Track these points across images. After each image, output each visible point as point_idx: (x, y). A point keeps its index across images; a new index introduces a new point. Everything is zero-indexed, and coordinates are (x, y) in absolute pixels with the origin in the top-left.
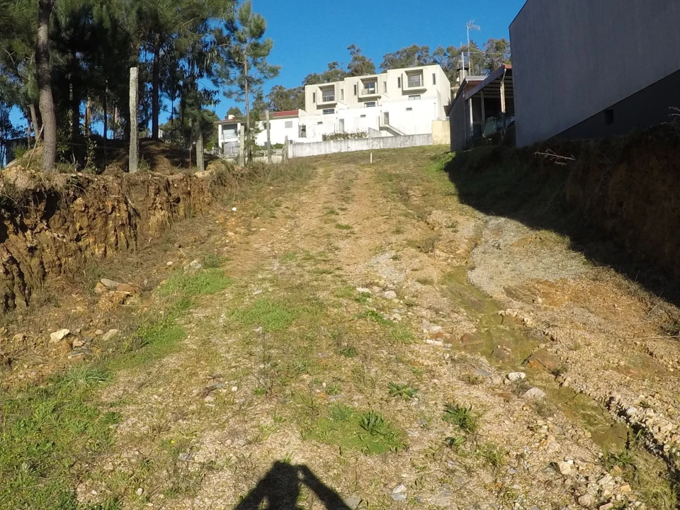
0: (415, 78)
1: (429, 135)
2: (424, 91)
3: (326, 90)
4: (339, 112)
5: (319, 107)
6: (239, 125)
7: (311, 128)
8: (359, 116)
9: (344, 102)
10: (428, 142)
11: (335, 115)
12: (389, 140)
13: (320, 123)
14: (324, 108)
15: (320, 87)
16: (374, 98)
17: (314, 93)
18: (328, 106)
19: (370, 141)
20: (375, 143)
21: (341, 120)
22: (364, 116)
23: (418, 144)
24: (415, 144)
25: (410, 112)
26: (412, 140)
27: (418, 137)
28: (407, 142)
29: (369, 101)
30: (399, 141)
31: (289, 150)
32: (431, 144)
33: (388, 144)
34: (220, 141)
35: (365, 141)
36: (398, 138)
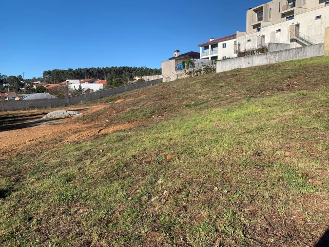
3: (259, 11)
4: (262, 29)
5: (254, 27)
6: (210, 46)
7: (244, 45)
8: (275, 31)
9: (271, 20)
10: (319, 52)
11: (258, 33)
12: (284, 53)
13: (249, 40)
14: (257, 27)
15: (254, 10)
16: (292, 12)
17: (251, 16)
18: (259, 25)
19: (269, 55)
20: (272, 57)
21: (263, 36)
22: (279, 30)
23: (309, 56)
24: (306, 56)
25: (319, 20)
26: (304, 52)
27: (310, 48)
28: (298, 54)
29: (289, 15)
30: (292, 54)
31: (217, 66)
32: (322, 55)
33: (282, 58)
34: (201, 57)
35: (265, 56)
36: (291, 51)
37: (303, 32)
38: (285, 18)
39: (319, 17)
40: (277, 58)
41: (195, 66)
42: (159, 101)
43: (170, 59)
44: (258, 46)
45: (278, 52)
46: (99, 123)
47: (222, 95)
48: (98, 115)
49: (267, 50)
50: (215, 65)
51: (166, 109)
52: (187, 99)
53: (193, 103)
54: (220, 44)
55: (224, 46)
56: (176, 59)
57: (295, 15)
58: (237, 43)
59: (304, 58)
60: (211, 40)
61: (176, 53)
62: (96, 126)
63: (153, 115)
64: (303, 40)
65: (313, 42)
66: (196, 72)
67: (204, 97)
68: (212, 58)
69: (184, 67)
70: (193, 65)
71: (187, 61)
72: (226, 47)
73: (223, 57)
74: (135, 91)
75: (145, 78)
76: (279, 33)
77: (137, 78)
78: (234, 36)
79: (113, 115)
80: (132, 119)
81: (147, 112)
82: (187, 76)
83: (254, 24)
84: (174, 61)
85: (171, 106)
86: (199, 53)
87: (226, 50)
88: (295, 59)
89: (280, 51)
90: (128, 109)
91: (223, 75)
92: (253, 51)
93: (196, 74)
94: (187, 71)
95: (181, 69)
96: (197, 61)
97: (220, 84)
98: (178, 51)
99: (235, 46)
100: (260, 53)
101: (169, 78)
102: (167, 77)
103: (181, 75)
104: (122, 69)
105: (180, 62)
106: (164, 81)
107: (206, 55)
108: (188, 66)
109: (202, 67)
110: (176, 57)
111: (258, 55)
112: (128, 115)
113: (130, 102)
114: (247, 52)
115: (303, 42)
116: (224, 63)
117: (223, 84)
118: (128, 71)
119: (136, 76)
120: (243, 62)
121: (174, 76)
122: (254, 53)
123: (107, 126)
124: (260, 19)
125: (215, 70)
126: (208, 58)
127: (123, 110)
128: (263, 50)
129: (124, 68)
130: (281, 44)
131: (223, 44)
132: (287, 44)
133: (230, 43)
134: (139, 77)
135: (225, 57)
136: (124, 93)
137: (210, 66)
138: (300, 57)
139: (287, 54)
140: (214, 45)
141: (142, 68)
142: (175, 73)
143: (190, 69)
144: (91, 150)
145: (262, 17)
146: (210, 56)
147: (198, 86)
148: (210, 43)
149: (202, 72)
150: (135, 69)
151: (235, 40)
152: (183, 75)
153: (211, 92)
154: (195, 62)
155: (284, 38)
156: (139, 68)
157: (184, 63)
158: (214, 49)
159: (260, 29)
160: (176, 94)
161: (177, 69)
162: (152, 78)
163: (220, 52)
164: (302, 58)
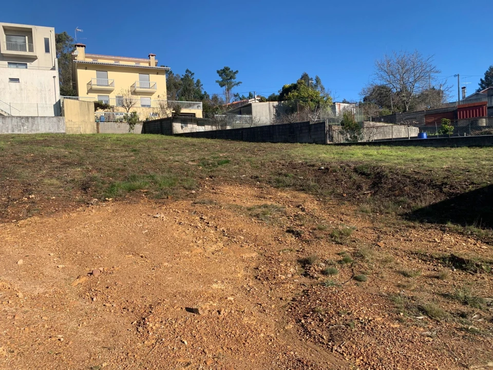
0: (18, 40)
2: (31, 58)
23: (42, 130)
24: (37, 130)
25: (15, 84)
27: (42, 121)
28: (23, 125)
32: (63, 131)
39: (15, 80)
59: (33, 132)
164: (30, 133)
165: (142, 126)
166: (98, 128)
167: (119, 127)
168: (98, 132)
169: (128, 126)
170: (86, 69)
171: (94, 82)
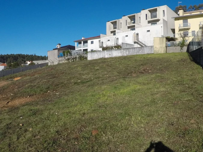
0: (154, 14)
1: (152, 47)
2: (158, 20)
3: (114, 24)
4: (116, 34)
5: (112, 32)
6: (82, 42)
7: (105, 43)
8: (125, 36)
9: (122, 29)
10: (151, 51)
11: (114, 36)
12: (131, 50)
13: (109, 40)
14: (114, 33)
15: (111, 22)
16: (134, 26)
17: (109, 26)
18: (115, 31)
19: (122, 51)
20: (124, 52)
21: (118, 39)
22: (127, 36)
23: (146, 53)
24: (144, 52)
25: (149, 33)
26: (143, 50)
27: (146, 48)
28: (140, 51)
29: (132, 28)
30: (136, 50)
31: (88, 55)
32: (153, 52)
33: (131, 52)
34: (76, 49)
35: (120, 51)
36: (136, 49)
37: (141, 39)
38: (130, 29)
39: (149, 31)
40: (127, 53)
41: (72, 55)
42: (51, 80)
43: (54, 49)
44: (115, 44)
45: (128, 49)
46: (5, 96)
47: (101, 76)
48: (4, 90)
49: (121, 48)
50: (86, 55)
51: (58, 85)
52: (74, 78)
53: (79, 81)
54: (89, 42)
55: (92, 43)
56: (59, 50)
57: (135, 28)
58: (101, 42)
59: (143, 53)
60: (83, 38)
61: (58, 45)
62: (4, 99)
63: (48, 90)
64: (141, 43)
65: (147, 45)
66: (73, 59)
67: (87, 77)
68: (83, 50)
69: (64, 55)
70: (71, 54)
71: (66, 51)
72: (93, 43)
73: (91, 50)
74: (28, 72)
75: (35, 62)
76: (127, 37)
77: (29, 63)
78: (99, 37)
79: (16, 90)
80: (32, 93)
81: (43, 87)
82: (66, 61)
83: (112, 31)
84: (57, 51)
85: (62, 83)
86: (75, 47)
87: (93, 45)
88: (138, 54)
89: (129, 48)
90: (27, 85)
91: (95, 61)
92: (112, 47)
93: (72, 60)
94: (66, 58)
95: (62, 56)
96: (73, 52)
97: (96, 68)
98: (60, 44)
99: (99, 43)
100: (116, 49)
101: (53, 62)
102: (51, 61)
103: (62, 61)
104: (18, 56)
105: (61, 52)
106: (49, 64)
107: (80, 48)
108: (67, 54)
109: (77, 56)
110: (58, 48)
111: (116, 50)
112: (28, 90)
113: (27, 79)
114: (108, 47)
115: (141, 44)
116: (93, 54)
117: (98, 68)
118: (22, 57)
119: (27, 61)
120: (106, 54)
121: (56, 61)
122: (113, 49)
123: (12, 99)
124: (115, 28)
125: (86, 58)
126: (81, 50)
127: (23, 85)
128: (118, 47)
129: (19, 55)
130: (129, 44)
131: (92, 42)
132: (132, 45)
133: (96, 41)
134: (29, 61)
135: (93, 50)
136: (20, 73)
137: (83, 55)
138: (140, 53)
139: (133, 50)
140: (85, 42)
141: (32, 55)
142: (57, 59)
143: (69, 57)
144: (11, 123)
145: (116, 27)
146: (82, 49)
147: (79, 69)
148: (82, 40)
149: (77, 59)
150: (27, 56)
151: (100, 39)
152: (63, 60)
153: (91, 73)
154: (72, 52)
155: (130, 40)
156: (30, 55)
157: (64, 52)
158: (85, 44)
159: (115, 34)
160: (64, 74)
161: (59, 56)
162: (40, 62)
163: (90, 46)
164: (142, 54)
165: (187, 48)
166: (166, 50)
167: (176, 49)
168: (166, 52)
169: (180, 48)
170: (178, 20)
171: (182, 25)
